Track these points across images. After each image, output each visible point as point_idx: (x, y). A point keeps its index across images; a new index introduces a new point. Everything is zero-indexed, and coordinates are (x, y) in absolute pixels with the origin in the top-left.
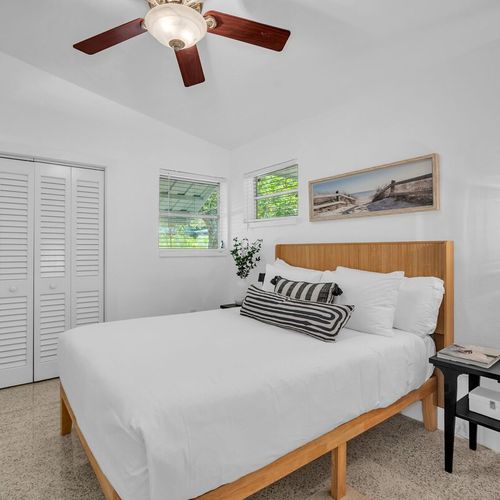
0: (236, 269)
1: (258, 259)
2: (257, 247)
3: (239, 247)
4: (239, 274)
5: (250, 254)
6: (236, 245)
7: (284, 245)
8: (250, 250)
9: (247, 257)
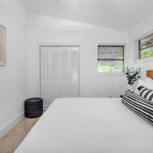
0: (127, 81)
1: (139, 77)
2: (138, 71)
3: (129, 72)
4: (129, 83)
5: (135, 75)
6: (128, 71)
7: (151, 71)
8: (134, 73)
9: (133, 76)
